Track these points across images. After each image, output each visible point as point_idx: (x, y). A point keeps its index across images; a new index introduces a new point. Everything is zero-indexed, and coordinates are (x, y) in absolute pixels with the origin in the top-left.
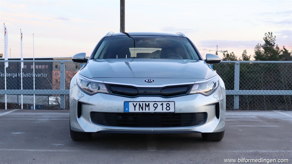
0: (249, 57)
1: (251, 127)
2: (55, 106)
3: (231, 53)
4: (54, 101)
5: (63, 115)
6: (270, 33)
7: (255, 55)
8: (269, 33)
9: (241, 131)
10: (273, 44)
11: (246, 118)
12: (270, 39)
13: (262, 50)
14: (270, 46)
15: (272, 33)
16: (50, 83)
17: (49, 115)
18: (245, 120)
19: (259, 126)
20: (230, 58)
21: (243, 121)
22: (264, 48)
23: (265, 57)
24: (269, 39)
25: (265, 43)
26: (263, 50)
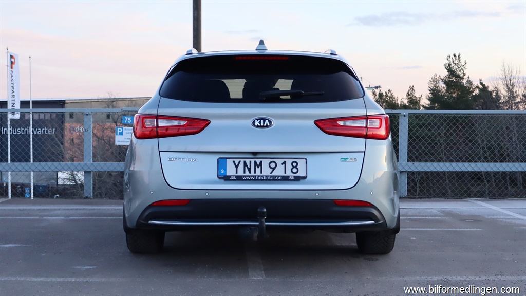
0: (418, 99)
1: (433, 231)
2: (69, 188)
3: (387, 91)
4: (67, 179)
5: (90, 209)
6: (457, 55)
7: (430, 95)
8: (455, 56)
9: (414, 238)
10: (462, 75)
11: (421, 214)
12: (457, 67)
13: (442, 86)
14: (455, 79)
15: (459, 55)
16: (61, 146)
17: (65, 209)
18: (420, 218)
19: (446, 229)
20: (385, 99)
21: (415, 220)
22: (445, 83)
23: (447, 98)
24: (455, 66)
25: (448, 73)
26: (444, 86)
